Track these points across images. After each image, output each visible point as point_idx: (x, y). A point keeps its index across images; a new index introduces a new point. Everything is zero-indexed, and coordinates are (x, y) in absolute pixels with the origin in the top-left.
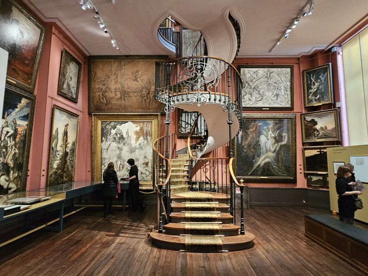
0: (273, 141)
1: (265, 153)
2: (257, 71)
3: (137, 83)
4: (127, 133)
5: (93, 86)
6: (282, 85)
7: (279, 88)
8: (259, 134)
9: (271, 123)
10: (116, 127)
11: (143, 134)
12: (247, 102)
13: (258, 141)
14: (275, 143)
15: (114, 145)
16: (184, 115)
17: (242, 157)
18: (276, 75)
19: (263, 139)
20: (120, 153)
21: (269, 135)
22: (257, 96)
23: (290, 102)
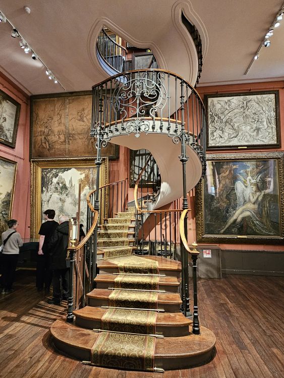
0: (254, 188)
1: (243, 205)
2: (229, 101)
3: (82, 123)
4: (71, 181)
5: (34, 129)
6: (263, 116)
7: (260, 120)
8: (234, 179)
9: (251, 165)
10: (58, 175)
11: (88, 183)
12: (218, 140)
13: (233, 189)
14: (255, 191)
15: (56, 196)
16: (137, 158)
17: (212, 210)
18: (255, 103)
19: (239, 186)
20: (63, 205)
21: (248, 181)
22: (231, 131)
23: (276, 138)
